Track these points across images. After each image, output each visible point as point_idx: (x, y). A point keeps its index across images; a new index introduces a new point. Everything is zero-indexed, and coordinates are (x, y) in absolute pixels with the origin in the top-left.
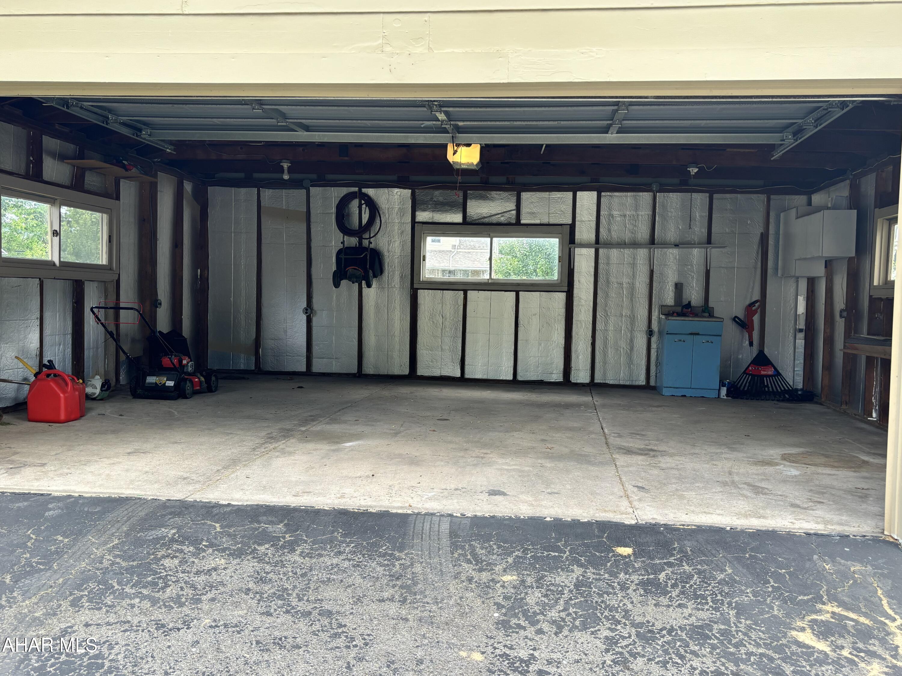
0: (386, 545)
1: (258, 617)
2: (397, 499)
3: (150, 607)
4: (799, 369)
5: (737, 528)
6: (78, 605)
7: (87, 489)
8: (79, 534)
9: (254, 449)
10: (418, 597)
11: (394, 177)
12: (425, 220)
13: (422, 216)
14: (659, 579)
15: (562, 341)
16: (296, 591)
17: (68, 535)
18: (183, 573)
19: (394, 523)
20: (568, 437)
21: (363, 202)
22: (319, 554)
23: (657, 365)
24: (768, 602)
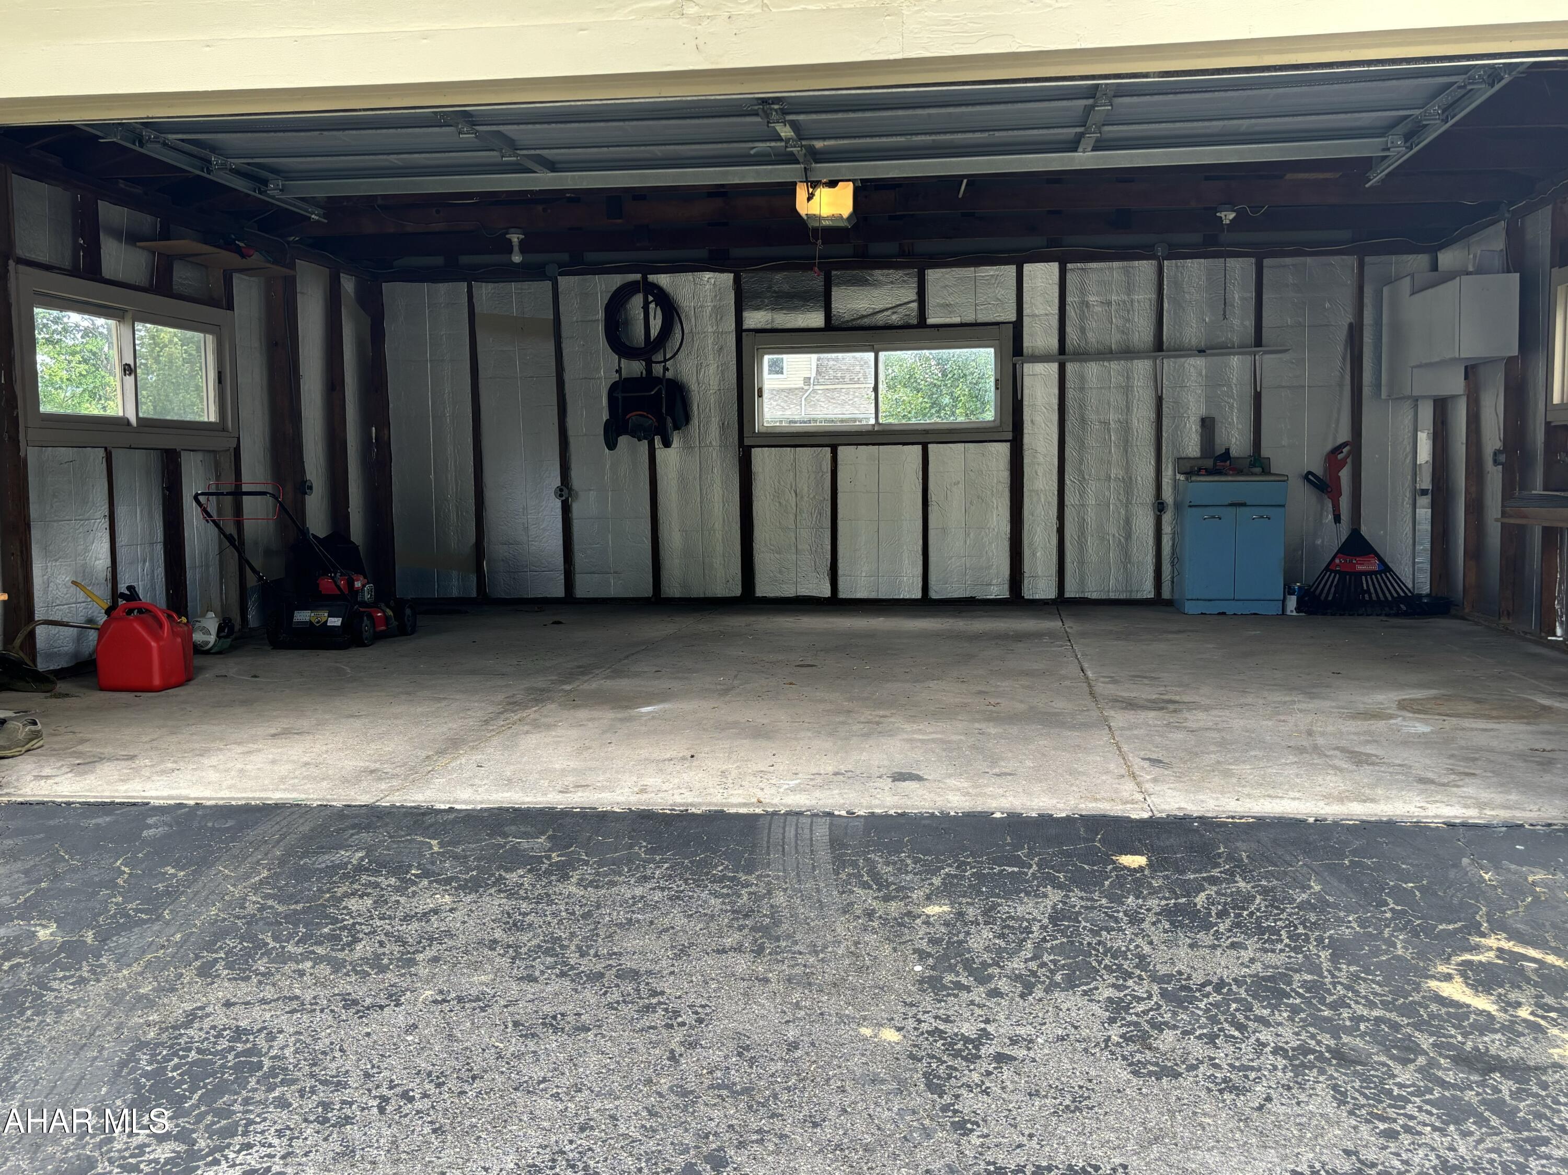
0: (723, 864)
1: (514, 985)
2: (736, 792)
3: (331, 974)
4: (1424, 559)
5: (1326, 820)
6: (211, 974)
7: (207, 794)
8: (204, 863)
9: (486, 722)
10: (783, 944)
11: (703, 253)
12: (759, 326)
13: (755, 319)
14: (1195, 905)
15: (1006, 528)
16: (576, 941)
17: (184, 865)
18: (380, 919)
19: (735, 830)
20: (1023, 687)
21: (651, 298)
22: (610, 881)
23: (1173, 562)
24: (1386, 936)
